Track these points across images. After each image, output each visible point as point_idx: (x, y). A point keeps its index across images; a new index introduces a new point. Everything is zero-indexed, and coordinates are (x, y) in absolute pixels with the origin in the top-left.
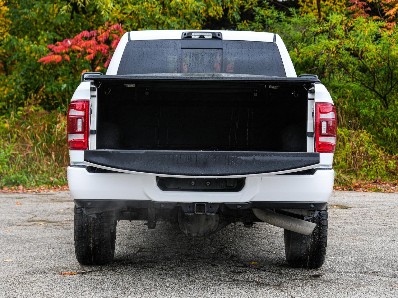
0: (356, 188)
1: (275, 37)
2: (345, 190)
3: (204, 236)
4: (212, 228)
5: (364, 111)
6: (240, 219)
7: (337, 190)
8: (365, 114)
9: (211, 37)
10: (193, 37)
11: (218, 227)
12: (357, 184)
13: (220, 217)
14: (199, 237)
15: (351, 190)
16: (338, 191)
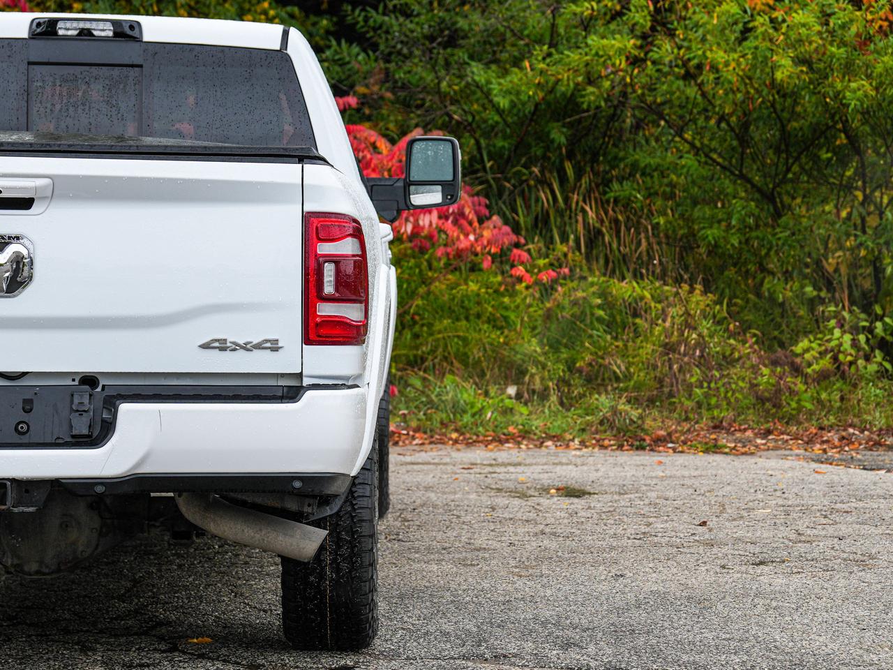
0: (658, 442)
1: (285, 34)
2: (626, 448)
3: (59, 570)
4: (81, 548)
5: (709, 232)
6: (157, 524)
7: (606, 448)
8: (713, 242)
9: (111, 34)
10: (61, 32)
11: (97, 545)
12: (662, 433)
13: (102, 518)
14: (44, 574)
15: (641, 448)
16: (605, 451)
